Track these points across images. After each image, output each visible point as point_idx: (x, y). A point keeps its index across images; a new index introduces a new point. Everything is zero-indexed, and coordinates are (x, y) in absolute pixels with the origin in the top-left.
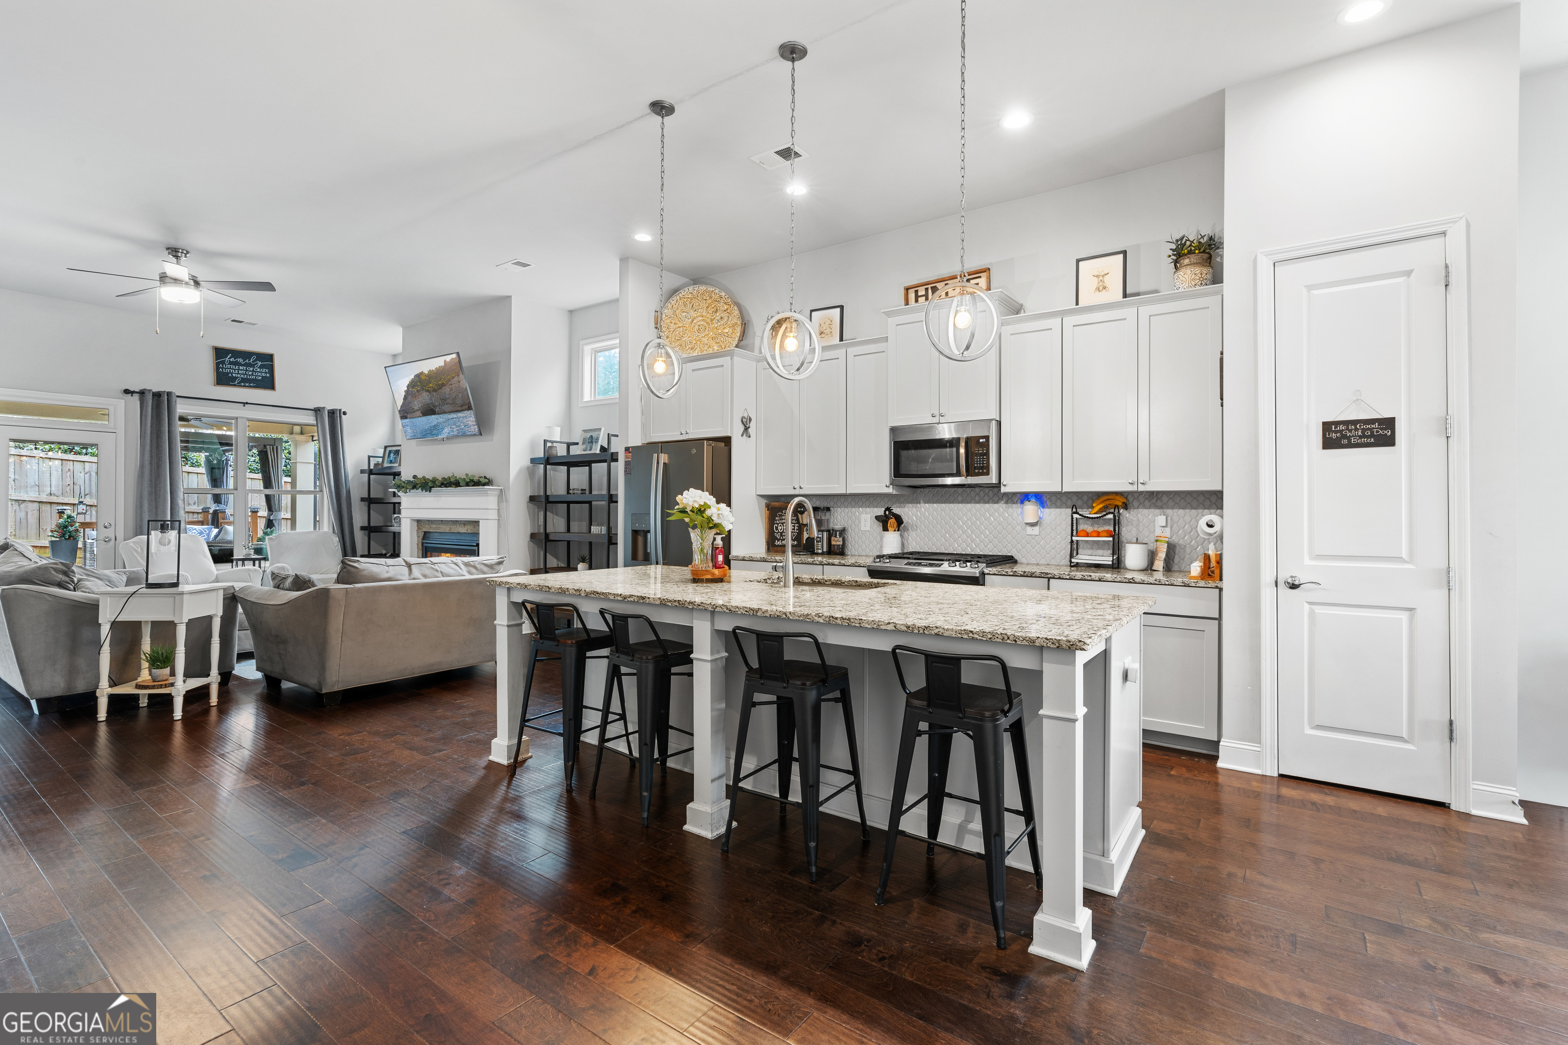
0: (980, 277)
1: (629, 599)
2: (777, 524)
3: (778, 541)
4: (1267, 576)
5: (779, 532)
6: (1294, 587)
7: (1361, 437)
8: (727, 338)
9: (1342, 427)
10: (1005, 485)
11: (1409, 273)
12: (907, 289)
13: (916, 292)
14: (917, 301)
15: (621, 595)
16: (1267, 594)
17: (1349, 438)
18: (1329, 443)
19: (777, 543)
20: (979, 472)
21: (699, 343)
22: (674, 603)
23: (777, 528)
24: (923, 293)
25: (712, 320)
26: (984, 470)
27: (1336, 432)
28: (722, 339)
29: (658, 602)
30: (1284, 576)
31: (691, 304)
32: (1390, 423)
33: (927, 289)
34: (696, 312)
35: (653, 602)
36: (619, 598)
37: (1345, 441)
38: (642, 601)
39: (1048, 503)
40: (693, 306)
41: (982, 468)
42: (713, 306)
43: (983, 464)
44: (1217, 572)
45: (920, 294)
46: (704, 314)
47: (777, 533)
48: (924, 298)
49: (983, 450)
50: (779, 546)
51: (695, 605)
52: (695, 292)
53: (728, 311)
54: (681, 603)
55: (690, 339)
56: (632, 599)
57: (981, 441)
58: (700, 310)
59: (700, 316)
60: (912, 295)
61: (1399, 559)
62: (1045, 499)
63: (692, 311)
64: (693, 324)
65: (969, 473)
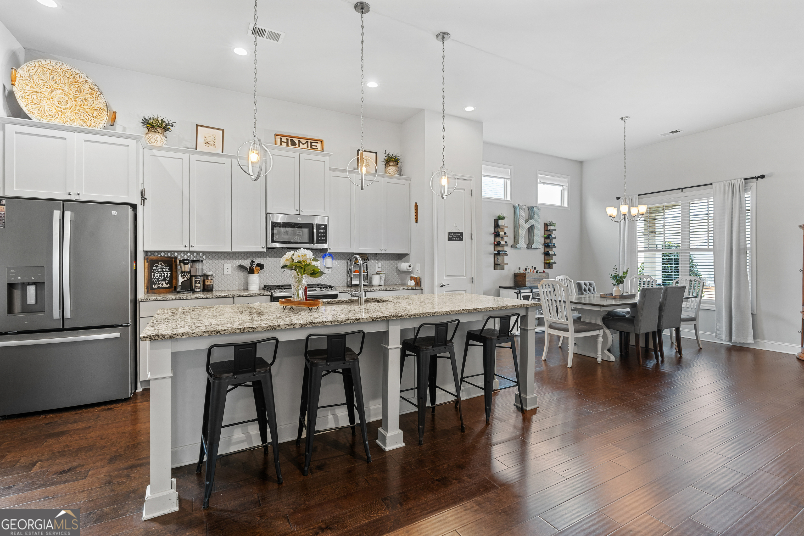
0: (317, 143)
1: (346, 322)
2: (154, 272)
3: (155, 284)
4: (436, 283)
5: (156, 278)
6: (442, 286)
7: (456, 238)
8: (92, 118)
9: (452, 234)
10: (330, 249)
11: (464, 190)
12: (277, 135)
13: (281, 139)
14: (281, 144)
15: (337, 321)
16: (436, 289)
17: (454, 238)
18: (450, 239)
19: (154, 286)
20: (321, 242)
21: (60, 113)
22: (383, 319)
23: (154, 276)
24: (286, 141)
25: (75, 98)
26: (324, 241)
27: (451, 236)
28: (86, 117)
29: (371, 320)
30: (440, 283)
31: (51, 76)
32: (462, 234)
33: (287, 139)
34: (56, 85)
35: (366, 320)
36: (336, 323)
37: (453, 239)
38: (357, 322)
39: (335, 258)
40: (53, 78)
41: (323, 240)
42: (77, 86)
43: (323, 238)
44: (419, 283)
45: (283, 140)
46: (66, 89)
47: (154, 279)
48: (286, 144)
49: (323, 231)
50: (155, 289)
51: (397, 317)
52: (58, 66)
53: (94, 96)
54: (388, 317)
55: (51, 107)
56: (348, 322)
57: (322, 226)
58: (61, 84)
59: (62, 90)
60: (278, 140)
61: (463, 275)
62: (333, 256)
63: (52, 82)
64: (52, 95)
65: (318, 243)
